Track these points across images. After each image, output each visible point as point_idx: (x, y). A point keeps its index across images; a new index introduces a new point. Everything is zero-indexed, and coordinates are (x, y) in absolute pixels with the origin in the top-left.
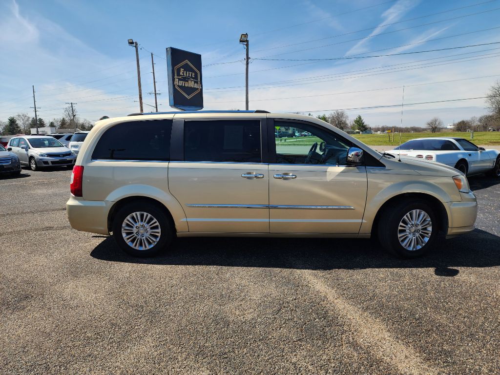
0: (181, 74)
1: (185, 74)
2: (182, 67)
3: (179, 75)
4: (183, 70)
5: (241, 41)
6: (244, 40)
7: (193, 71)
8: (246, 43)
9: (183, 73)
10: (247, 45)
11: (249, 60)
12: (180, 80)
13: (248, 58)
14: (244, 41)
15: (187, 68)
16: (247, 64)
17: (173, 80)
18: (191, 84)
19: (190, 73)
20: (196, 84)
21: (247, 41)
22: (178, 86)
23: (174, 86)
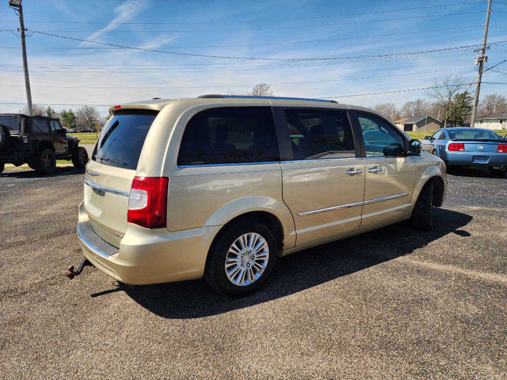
5: (11, 4)
6: (16, 4)
8: (18, 9)
10: (21, 11)
14: (16, 6)
16: (23, 36)
21: (20, 6)
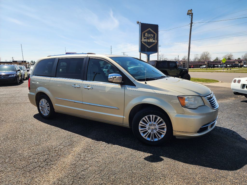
0: (146, 35)
1: (148, 36)
2: (146, 32)
3: (144, 36)
4: (147, 33)
5: (188, 14)
6: (190, 13)
7: (152, 33)
8: (191, 15)
9: (147, 35)
11: (193, 24)
12: (145, 39)
13: (192, 23)
15: (149, 32)
16: (191, 26)
17: (141, 39)
18: (151, 40)
19: (151, 35)
20: (154, 40)
22: (144, 42)
23: (141, 42)
